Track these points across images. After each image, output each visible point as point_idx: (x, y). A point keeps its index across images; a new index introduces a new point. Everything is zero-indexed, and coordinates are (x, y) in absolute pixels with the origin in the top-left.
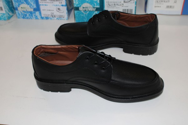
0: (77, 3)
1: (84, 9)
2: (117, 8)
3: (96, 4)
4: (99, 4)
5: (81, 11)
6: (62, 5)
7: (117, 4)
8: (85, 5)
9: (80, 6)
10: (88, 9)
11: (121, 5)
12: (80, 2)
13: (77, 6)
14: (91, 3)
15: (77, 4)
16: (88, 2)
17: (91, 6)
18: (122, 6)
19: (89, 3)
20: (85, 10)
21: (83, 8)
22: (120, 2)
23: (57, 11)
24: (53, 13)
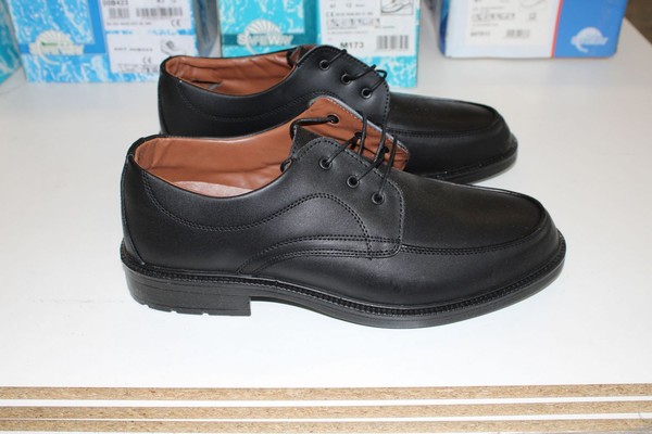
0: (232, 20)
1: (254, 41)
2: (359, 32)
3: (295, 21)
4: (302, 23)
5: (244, 46)
6: (182, 32)
7: (360, 21)
8: (258, 26)
9: (242, 32)
10: (267, 40)
11: (371, 23)
12: (241, 18)
13: (230, 32)
14: (278, 17)
15: (233, 25)
16: (266, 17)
17: (277, 29)
18: (377, 27)
19: (271, 20)
20: (258, 44)
21: (252, 35)
22: (370, 14)
23: (163, 51)
24: (149, 60)
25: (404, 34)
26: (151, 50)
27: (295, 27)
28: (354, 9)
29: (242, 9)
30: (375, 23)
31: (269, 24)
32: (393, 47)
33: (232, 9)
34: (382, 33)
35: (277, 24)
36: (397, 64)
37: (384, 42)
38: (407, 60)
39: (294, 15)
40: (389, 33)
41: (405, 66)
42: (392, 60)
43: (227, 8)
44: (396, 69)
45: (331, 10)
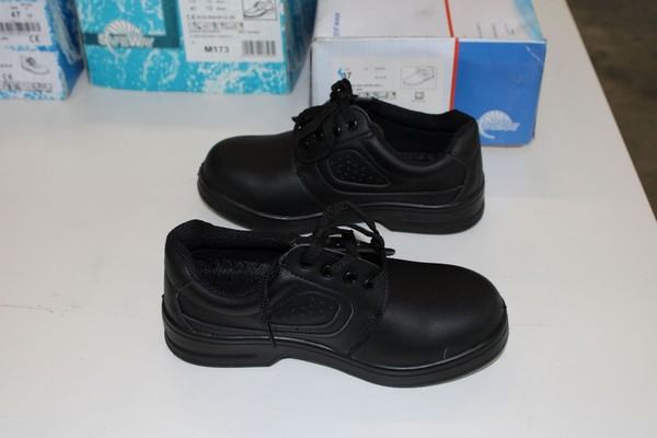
25: (270, 40)
26: (11, 66)
27: (156, 29)
28: (214, 13)
29: (100, 8)
30: (239, 28)
31: (129, 24)
32: (260, 52)
33: (90, 7)
34: (248, 38)
35: (137, 26)
36: (266, 70)
37: (249, 48)
38: (276, 66)
39: (153, 17)
40: (255, 38)
41: (274, 73)
42: (260, 66)
43: (85, 7)
44: (265, 75)
45: (191, 13)
